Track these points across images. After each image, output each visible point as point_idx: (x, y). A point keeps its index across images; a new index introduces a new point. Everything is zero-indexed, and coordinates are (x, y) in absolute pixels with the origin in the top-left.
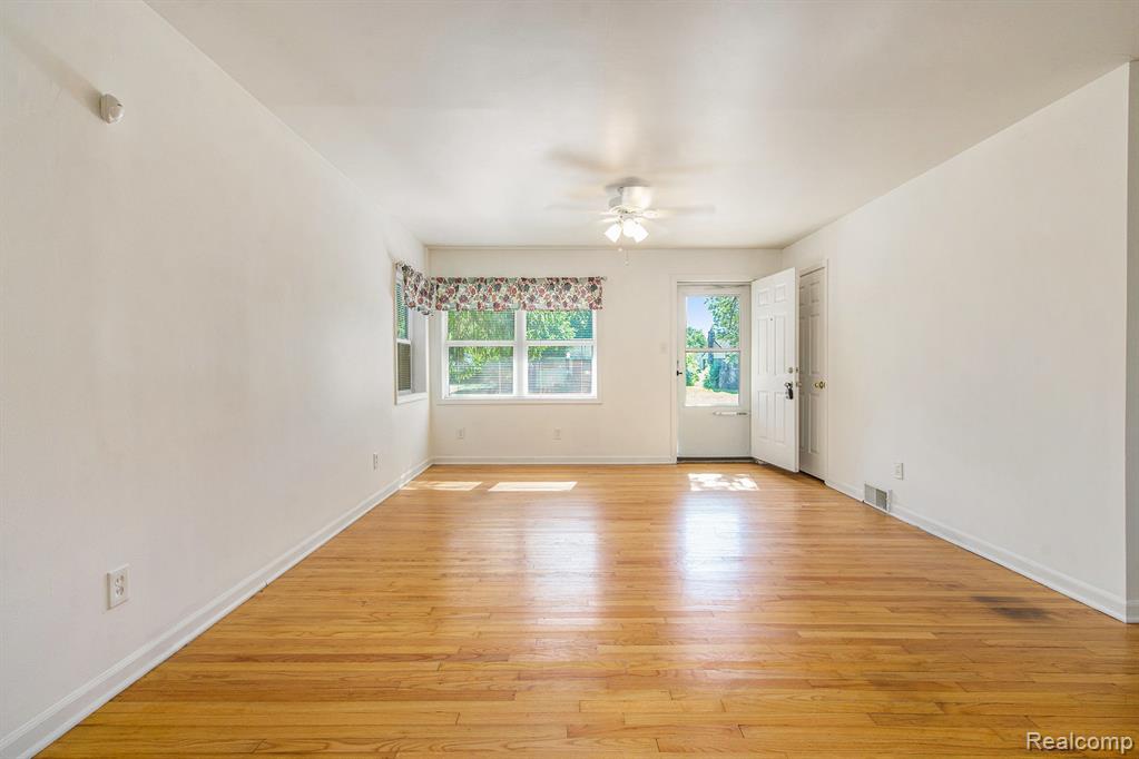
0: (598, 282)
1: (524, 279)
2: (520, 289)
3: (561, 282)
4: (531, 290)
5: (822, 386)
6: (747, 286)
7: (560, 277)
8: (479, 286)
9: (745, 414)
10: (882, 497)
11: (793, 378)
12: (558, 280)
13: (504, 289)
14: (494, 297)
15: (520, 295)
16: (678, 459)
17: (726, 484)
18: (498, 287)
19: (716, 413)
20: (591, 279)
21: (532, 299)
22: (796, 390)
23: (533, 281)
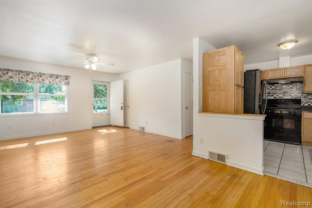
0: (68, 77)
1: (40, 73)
2: (38, 76)
3: (55, 76)
4: (43, 77)
5: (128, 107)
6: (109, 83)
7: (55, 74)
8: (19, 73)
9: (109, 114)
10: (143, 128)
11: (123, 105)
12: (54, 75)
13: (31, 76)
14: (27, 78)
15: (38, 78)
16: (93, 127)
17: (109, 131)
18: (28, 75)
19: (101, 114)
20: (66, 76)
21: (43, 80)
22: (123, 108)
23: (44, 74)
